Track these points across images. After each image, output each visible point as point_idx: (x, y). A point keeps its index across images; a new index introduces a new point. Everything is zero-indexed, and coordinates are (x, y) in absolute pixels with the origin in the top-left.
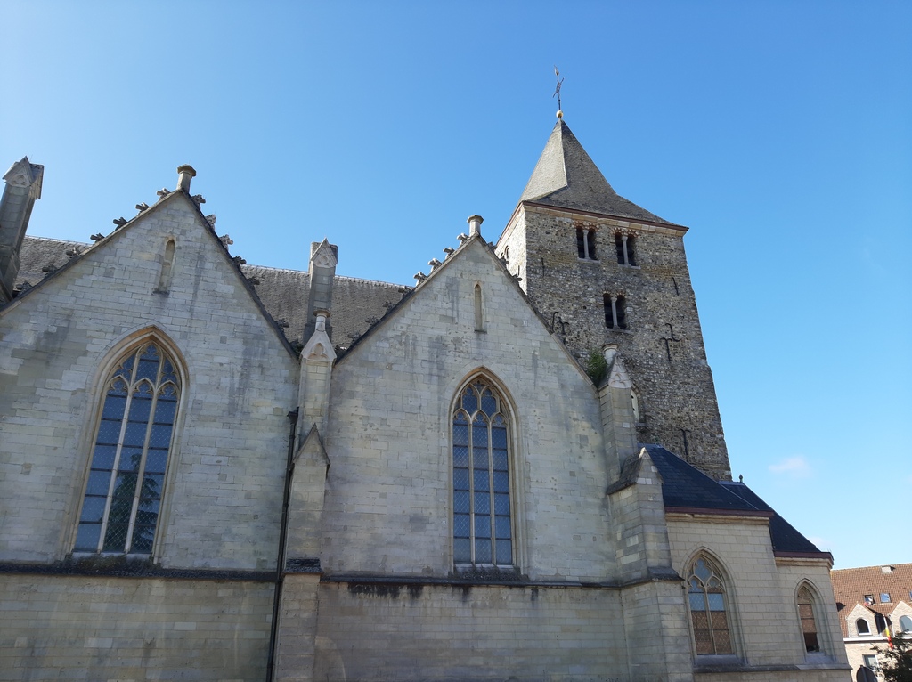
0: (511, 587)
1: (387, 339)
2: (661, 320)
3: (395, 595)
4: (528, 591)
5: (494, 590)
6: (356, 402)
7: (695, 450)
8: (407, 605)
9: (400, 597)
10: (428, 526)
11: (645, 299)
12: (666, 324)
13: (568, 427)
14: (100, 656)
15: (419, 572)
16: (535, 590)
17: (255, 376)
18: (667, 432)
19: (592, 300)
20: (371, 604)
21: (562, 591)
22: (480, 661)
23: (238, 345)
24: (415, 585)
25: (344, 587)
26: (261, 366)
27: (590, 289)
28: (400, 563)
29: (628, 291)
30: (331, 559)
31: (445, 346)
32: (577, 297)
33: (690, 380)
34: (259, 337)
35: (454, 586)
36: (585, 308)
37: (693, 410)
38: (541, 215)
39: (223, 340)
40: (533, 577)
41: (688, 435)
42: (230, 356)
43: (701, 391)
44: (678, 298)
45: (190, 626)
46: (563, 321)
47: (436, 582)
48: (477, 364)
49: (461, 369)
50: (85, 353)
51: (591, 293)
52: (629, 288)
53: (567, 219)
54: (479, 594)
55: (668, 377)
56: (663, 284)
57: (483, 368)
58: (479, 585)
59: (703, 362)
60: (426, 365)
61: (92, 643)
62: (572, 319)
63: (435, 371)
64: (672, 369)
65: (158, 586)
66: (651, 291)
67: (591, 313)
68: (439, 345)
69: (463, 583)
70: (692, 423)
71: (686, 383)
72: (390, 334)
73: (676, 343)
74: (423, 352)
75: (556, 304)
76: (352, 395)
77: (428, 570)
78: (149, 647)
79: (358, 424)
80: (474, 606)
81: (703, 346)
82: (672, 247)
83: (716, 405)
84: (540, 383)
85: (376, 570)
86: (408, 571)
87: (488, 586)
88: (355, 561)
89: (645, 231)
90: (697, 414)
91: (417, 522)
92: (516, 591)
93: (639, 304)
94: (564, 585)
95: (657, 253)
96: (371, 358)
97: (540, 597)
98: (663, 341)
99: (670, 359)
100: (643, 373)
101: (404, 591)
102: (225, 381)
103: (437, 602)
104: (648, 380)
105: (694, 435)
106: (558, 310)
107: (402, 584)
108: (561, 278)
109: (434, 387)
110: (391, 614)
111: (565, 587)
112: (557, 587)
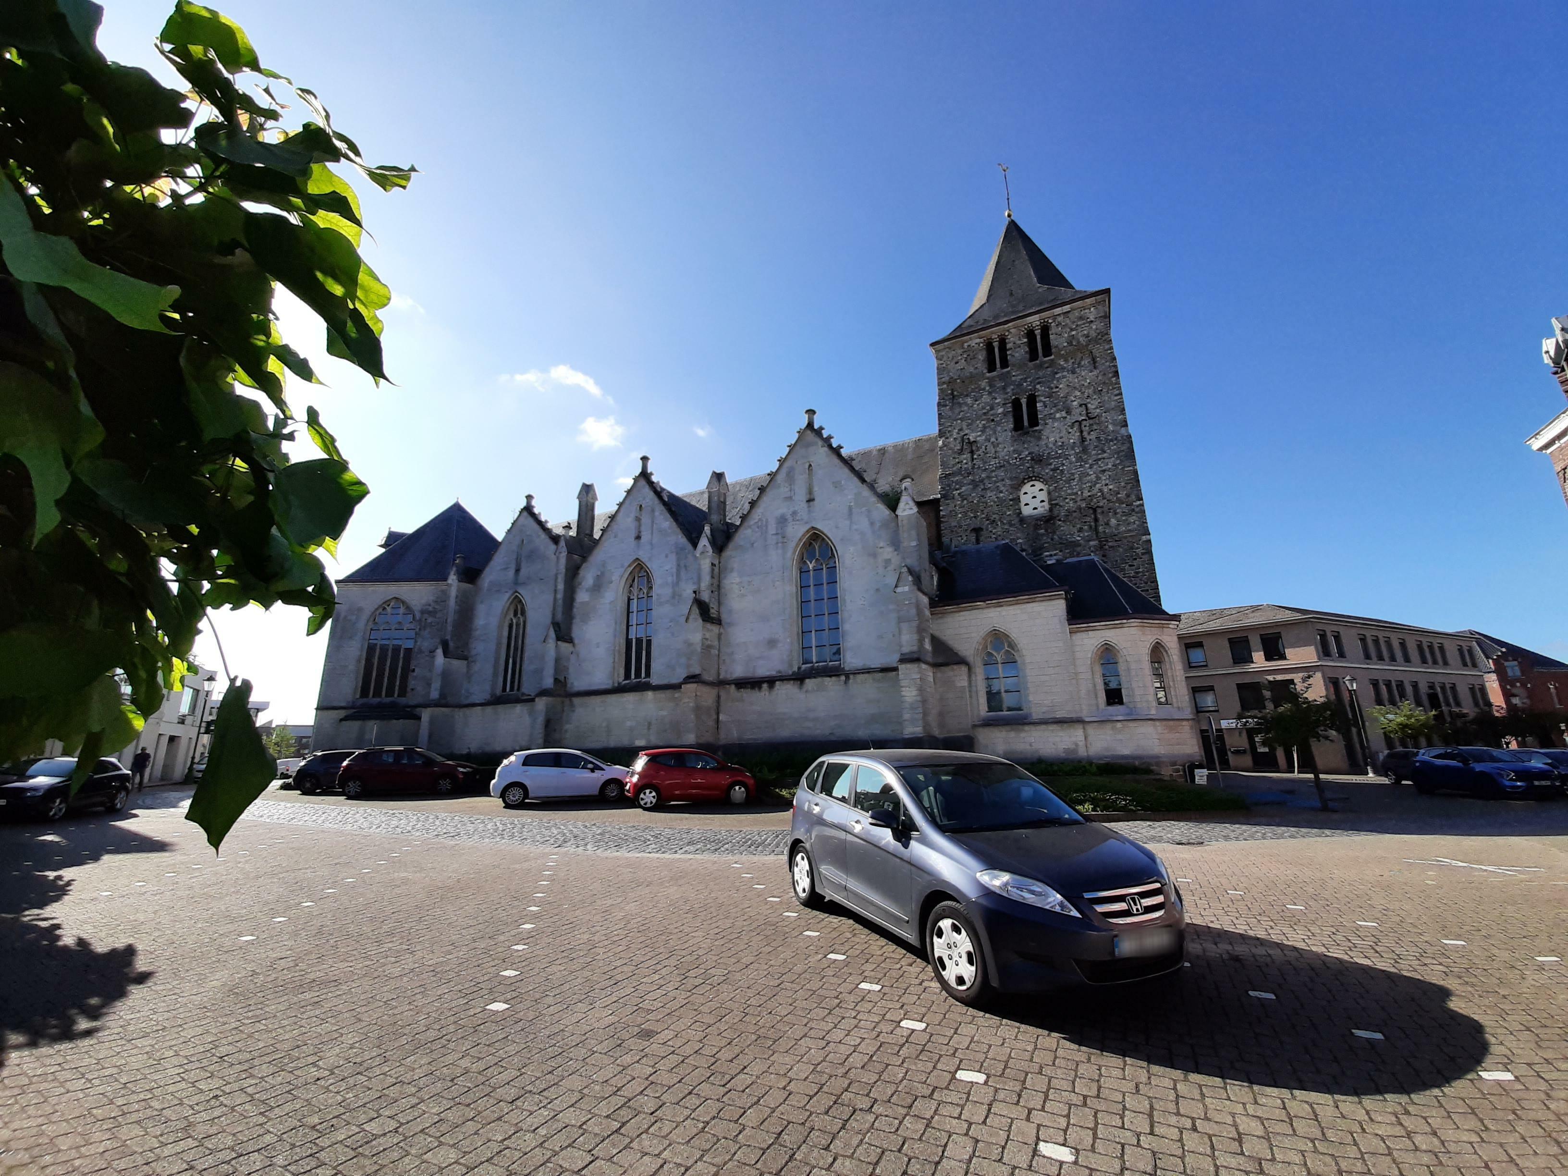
0: (830, 676)
1: (750, 527)
2: (1075, 403)
3: (760, 688)
4: (843, 678)
5: (819, 680)
6: (735, 574)
7: (1107, 524)
8: (767, 693)
9: (763, 689)
10: (780, 645)
11: (1057, 387)
12: (1081, 405)
13: (874, 555)
14: (631, 729)
15: (774, 673)
16: (847, 677)
17: (683, 573)
18: (1074, 514)
19: (1000, 410)
20: (748, 695)
21: (866, 675)
22: (810, 724)
23: (673, 557)
24: (771, 681)
25: (733, 686)
26: (685, 566)
27: (997, 401)
28: (763, 670)
29: (1038, 386)
30: (726, 672)
31: (786, 520)
32: (985, 414)
33: (1105, 455)
34: (683, 549)
35: (793, 679)
36: (993, 420)
37: (1106, 485)
38: (950, 348)
39: (667, 556)
40: (847, 668)
41: (1099, 511)
42: (670, 564)
43: (1118, 462)
44: (1095, 372)
45: (664, 713)
46: (972, 439)
47: (783, 679)
48: (807, 527)
49: (797, 532)
50: (611, 582)
51: (998, 404)
52: (1039, 383)
53: (975, 341)
54: (810, 683)
55: (1079, 459)
56: (1079, 363)
57: (813, 528)
58: (809, 678)
59: (1123, 431)
60: (774, 537)
61: (628, 724)
62: (980, 436)
63: (781, 540)
64: (1085, 450)
65: (650, 694)
66: (1064, 377)
67: (999, 424)
68: (782, 521)
69: (799, 678)
70: (1104, 498)
71: (1100, 459)
72: (752, 522)
73: (1091, 422)
74: (772, 530)
75: (965, 427)
76: (732, 570)
77: (779, 672)
78: (650, 724)
79: (736, 587)
80: (806, 691)
81: (1124, 414)
82: (1092, 318)
83: (1136, 473)
84: (855, 527)
85: (749, 674)
86: (768, 674)
87: (815, 677)
88: (738, 671)
89: (1059, 315)
90: (1111, 487)
91: (772, 643)
92: (834, 678)
93: (1050, 396)
94: (868, 671)
95: (1074, 333)
96: (742, 543)
97: (851, 681)
98: (1077, 425)
99: (1083, 440)
100: (1051, 464)
101: (765, 686)
102: (670, 579)
103: (784, 690)
104: (1055, 470)
105: (1106, 509)
106: (967, 432)
107: (764, 682)
108: (969, 401)
109: (780, 551)
110: (758, 700)
111: (868, 672)
112: (863, 673)
